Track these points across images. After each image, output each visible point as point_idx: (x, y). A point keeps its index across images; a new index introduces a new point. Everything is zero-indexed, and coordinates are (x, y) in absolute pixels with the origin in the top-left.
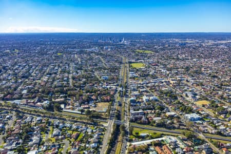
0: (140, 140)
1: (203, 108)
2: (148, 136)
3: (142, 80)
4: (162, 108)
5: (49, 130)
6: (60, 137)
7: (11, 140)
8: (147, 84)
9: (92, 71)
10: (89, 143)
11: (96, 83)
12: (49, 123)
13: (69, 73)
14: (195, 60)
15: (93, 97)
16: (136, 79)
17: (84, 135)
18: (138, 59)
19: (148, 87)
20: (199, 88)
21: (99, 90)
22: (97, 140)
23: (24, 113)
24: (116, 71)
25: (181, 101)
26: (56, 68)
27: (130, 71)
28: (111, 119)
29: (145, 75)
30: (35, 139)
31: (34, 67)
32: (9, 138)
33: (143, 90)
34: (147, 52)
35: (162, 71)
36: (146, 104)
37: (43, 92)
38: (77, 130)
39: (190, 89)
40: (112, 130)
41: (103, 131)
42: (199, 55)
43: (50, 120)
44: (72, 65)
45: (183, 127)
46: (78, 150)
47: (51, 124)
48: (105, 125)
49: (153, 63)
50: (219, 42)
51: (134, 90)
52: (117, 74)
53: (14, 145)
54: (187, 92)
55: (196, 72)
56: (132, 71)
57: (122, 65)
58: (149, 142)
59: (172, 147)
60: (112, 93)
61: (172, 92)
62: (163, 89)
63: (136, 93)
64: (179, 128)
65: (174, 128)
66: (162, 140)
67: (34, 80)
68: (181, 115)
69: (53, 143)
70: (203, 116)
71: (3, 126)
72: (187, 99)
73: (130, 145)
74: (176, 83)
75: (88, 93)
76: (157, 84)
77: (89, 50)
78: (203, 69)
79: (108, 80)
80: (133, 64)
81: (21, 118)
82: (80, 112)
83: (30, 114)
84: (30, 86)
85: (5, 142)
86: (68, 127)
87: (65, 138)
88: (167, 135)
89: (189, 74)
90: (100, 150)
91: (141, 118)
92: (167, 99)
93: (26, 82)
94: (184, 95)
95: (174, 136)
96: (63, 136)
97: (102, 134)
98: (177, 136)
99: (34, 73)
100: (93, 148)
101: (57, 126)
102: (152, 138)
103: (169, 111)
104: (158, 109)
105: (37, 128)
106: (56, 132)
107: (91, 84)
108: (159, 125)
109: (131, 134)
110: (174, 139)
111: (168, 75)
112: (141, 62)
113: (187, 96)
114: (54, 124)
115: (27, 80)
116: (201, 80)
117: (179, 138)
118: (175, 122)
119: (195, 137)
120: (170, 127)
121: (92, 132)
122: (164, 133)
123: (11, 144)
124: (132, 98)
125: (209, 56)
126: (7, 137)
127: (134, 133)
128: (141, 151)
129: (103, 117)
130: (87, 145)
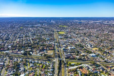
0: (72, 66)
1: (96, 51)
2: (75, 64)
3: (66, 39)
4: (78, 52)
5: (27, 64)
6: (34, 67)
7: (10, 70)
8: (69, 41)
9: (40, 36)
10: (49, 69)
11: (44, 42)
12: (27, 61)
13: (29, 37)
14: (87, 30)
15: (45, 48)
16: (63, 39)
17: (45, 65)
18: (61, 30)
19: (69, 43)
20: (92, 42)
21: (47, 45)
22: (52, 68)
23: (12, 57)
24: (52, 35)
25: (86, 49)
26: (22, 35)
27: (59, 35)
28: (56, 58)
29: (66, 37)
30: (22, 69)
31: (10, 35)
32: (8, 69)
33: (67, 44)
34: (64, 26)
35: (74, 35)
36: (71, 50)
37: (19, 46)
38: (41, 63)
39: (89, 43)
40: (58, 63)
41: (54, 63)
43: (27, 60)
44: (30, 33)
45: (90, 60)
46: (44, 72)
47: (28, 62)
48: (54, 61)
49: (69, 31)
50: (96, 21)
51: (63, 44)
52: (53, 37)
53: (12, 72)
54: (87, 44)
55: (89, 35)
56: (60, 35)
57: (54, 33)
58: (76, 67)
59: (87, 68)
60: (53, 46)
61: (81, 45)
62: (76, 43)
63: (65, 45)
64: (88, 60)
65: (86, 60)
66: (82, 66)
67: (12, 41)
68: (87, 54)
69: (32, 70)
70: (97, 54)
71: (4, 63)
72: (88, 47)
73: (68, 69)
74: (81, 40)
75: (42, 46)
76: (73, 41)
77: (36, 26)
78: (92, 34)
79: (49, 40)
80: (59, 32)
81: (12, 59)
82: (41, 55)
83: (16, 57)
84: (12, 44)
85: (7, 71)
86: (37, 62)
87: (36, 67)
88: (84, 64)
89: (86, 36)
90: (55, 72)
91: (70, 57)
92: (79, 48)
93: (9, 42)
94: (86, 46)
95: (87, 64)
96: (35, 67)
97: (54, 65)
98: (88, 64)
99: (11, 37)
100: (51, 71)
101: (31, 62)
102: (77, 65)
103: (81, 53)
104: (77, 52)
105: (21, 64)
106: (31, 65)
107: (42, 42)
108: (79, 59)
109: (67, 64)
110: (87, 65)
111: (77, 37)
112: (63, 31)
113: (88, 46)
114: (29, 62)
115: (8, 41)
116: (92, 39)
117: (89, 65)
118: (86, 57)
119: (95, 64)
120: (84, 60)
121: (49, 64)
122: (82, 63)
123: (11, 72)
124: (63, 48)
125: (93, 28)
126: (7, 69)
127: (68, 64)
128: (74, 71)
129: (52, 57)
130: (48, 70)
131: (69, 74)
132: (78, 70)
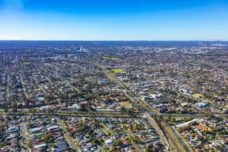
0: (179, 123)
1: (201, 99)
2: (182, 120)
3: (135, 82)
4: (174, 102)
5: (102, 126)
6: (118, 128)
7: (79, 135)
8: (143, 85)
11: (98, 87)
14: (161, 64)
15: (111, 98)
16: (129, 82)
17: (135, 125)
18: (113, 66)
19: (146, 87)
20: (186, 85)
22: (150, 127)
23: (64, 116)
26: (42, 77)
27: (117, 76)
28: (144, 112)
29: (134, 78)
31: (17, 77)
32: (75, 135)
33: (144, 90)
34: (113, 59)
35: (144, 74)
36: (158, 100)
38: (125, 122)
39: (181, 87)
40: (152, 119)
41: (147, 121)
42: (162, 61)
43: (96, 118)
44: (56, 73)
45: (201, 112)
46: (142, 134)
47: (99, 121)
48: (144, 117)
52: (108, 79)
53: (85, 139)
54: (180, 89)
55: (171, 74)
56: (119, 76)
57: (103, 71)
58: (187, 123)
59: (205, 124)
60: (121, 94)
61: (169, 90)
62: (160, 88)
63: (142, 92)
64: (198, 113)
65: (196, 113)
66: (195, 122)
68: (191, 105)
69: (118, 133)
70: (206, 104)
72: (184, 93)
73: (176, 127)
74: (165, 83)
75: (102, 96)
76: (151, 85)
78: (174, 71)
80: (113, 70)
81: (66, 119)
82: (114, 110)
83: (71, 116)
84: (40, 94)
85: (75, 138)
86: (116, 121)
89: (168, 76)
90: (157, 133)
91: (167, 110)
92: (169, 95)
93: (27, 91)
94: (180, 91)
95: (200, 118)
96: (120, 128)
97: (149, 123)
98: (202, 118)
99: (23, 82)
100: (152, 132)
101: (107, 122)
102: (187, 121)
103: (181, 103)
104: (172, 102)
105: (91, 125)
106: (109, 126)
107: (95, 88)
108: (184, 113)
110: (202, 120)
111: (153, 77)
112: (118, 68)
113: (182, 91)
114: (102, 121)
115: (25, 89)
116: (181, 80)
117: (205, 119)
118: (192, 109)
119: (214, 117)
120: (192, 113)
121: (139, 122)
122: (192, 117)
123: (83, 139)
124: (144, 97)
126: (73, 135)
127: (171, 120)
128: (187, 129)
129: (136, 112)
130: (146, 131)
131: (183, 134)
132: (193, 127)
